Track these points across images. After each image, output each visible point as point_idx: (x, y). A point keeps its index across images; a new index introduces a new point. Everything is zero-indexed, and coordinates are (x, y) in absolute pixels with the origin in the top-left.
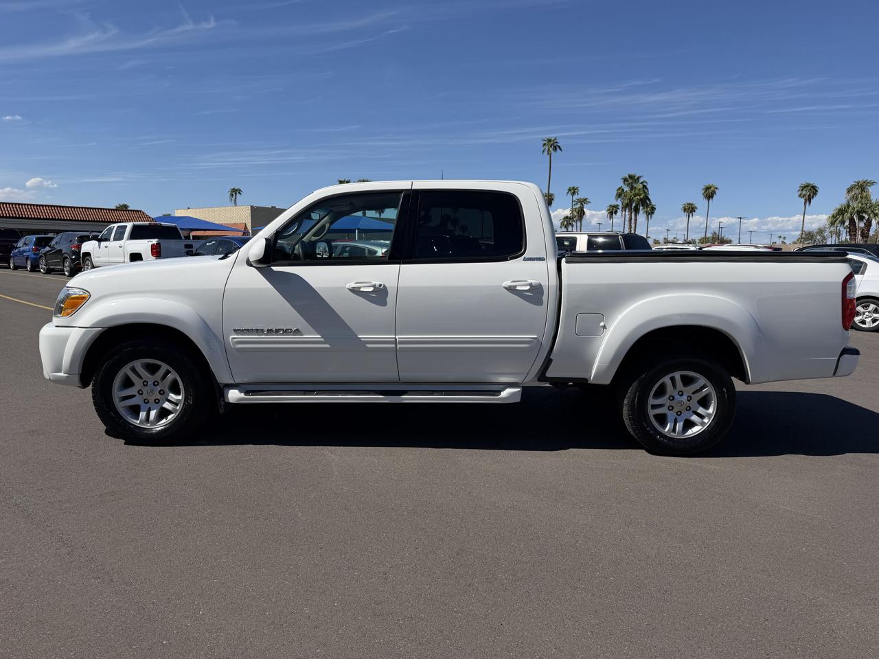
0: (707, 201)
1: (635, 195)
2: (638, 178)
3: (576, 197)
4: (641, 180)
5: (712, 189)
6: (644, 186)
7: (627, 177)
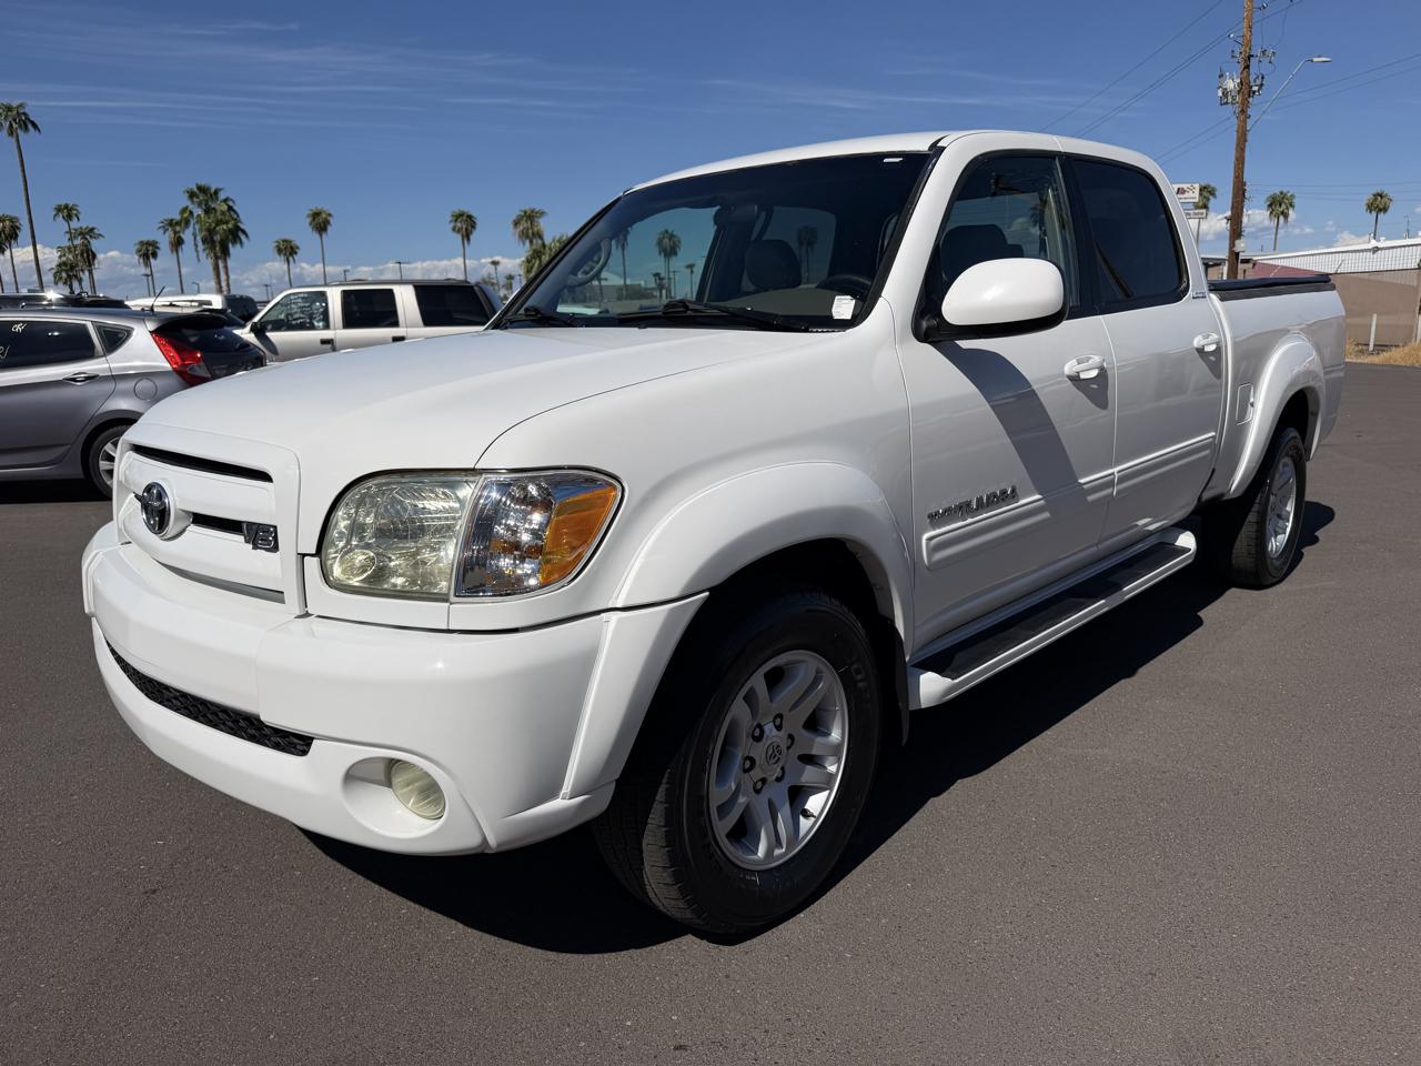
0: (318, 236)
1: (219, 223)
2: (216, 192)
3: (75, 224)
4: (222, 196)
5: (324, 216)
6: (230, 208)
7: (195, 189)
